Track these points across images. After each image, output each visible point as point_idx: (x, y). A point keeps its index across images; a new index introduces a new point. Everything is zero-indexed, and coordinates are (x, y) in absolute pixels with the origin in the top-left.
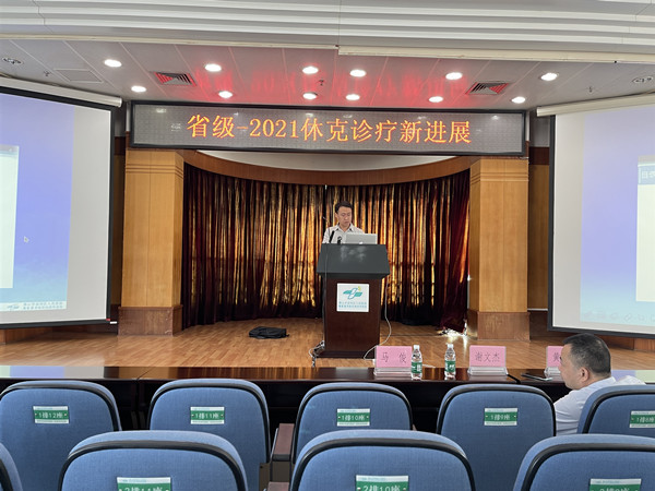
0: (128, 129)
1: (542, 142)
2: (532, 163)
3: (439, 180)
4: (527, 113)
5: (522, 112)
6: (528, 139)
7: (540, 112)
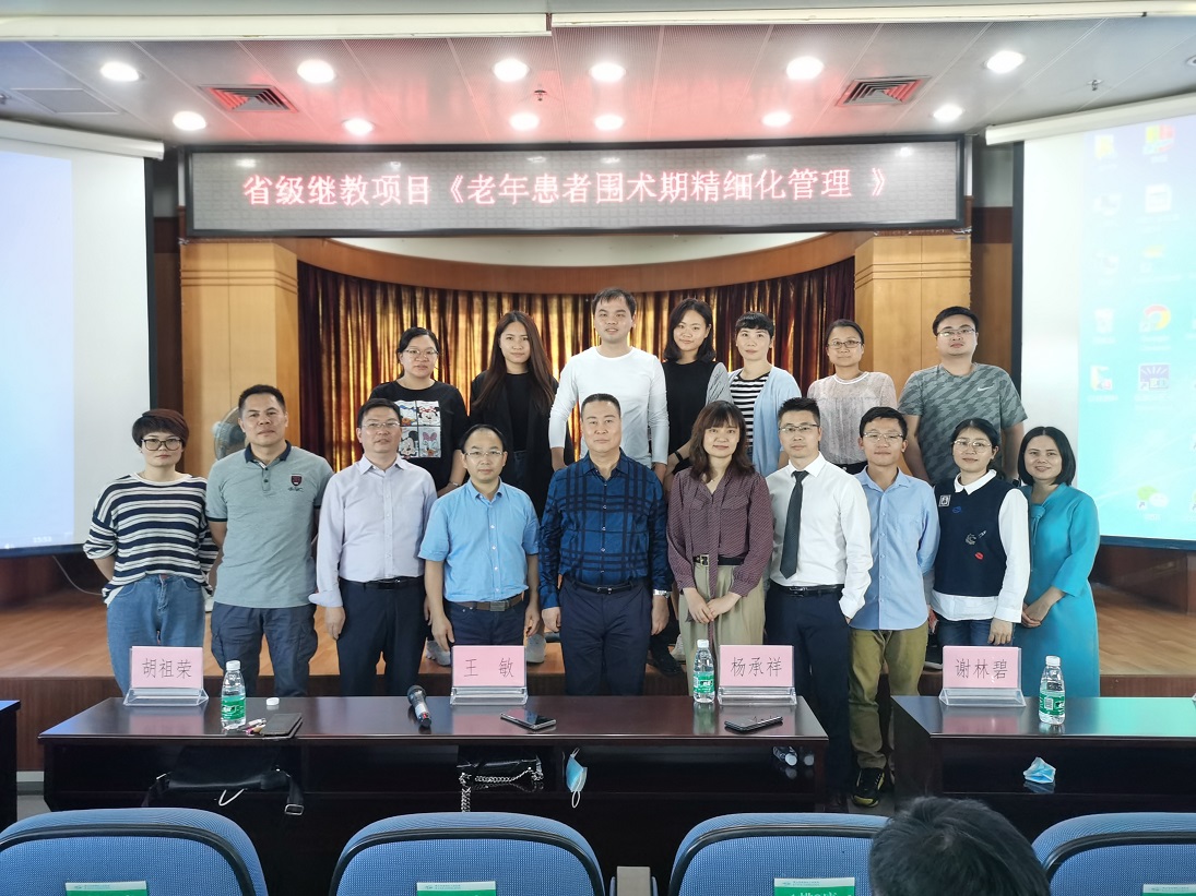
0: (182, 202)
1: (998, 198)
2: (977, 239)
3: (799, 278)
4: (968, 141)
5: (957, 138)
6: (969, 192)
7: (993, 137)
